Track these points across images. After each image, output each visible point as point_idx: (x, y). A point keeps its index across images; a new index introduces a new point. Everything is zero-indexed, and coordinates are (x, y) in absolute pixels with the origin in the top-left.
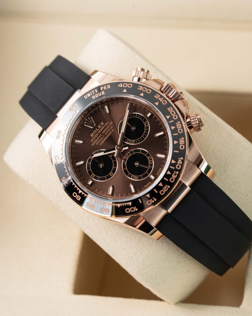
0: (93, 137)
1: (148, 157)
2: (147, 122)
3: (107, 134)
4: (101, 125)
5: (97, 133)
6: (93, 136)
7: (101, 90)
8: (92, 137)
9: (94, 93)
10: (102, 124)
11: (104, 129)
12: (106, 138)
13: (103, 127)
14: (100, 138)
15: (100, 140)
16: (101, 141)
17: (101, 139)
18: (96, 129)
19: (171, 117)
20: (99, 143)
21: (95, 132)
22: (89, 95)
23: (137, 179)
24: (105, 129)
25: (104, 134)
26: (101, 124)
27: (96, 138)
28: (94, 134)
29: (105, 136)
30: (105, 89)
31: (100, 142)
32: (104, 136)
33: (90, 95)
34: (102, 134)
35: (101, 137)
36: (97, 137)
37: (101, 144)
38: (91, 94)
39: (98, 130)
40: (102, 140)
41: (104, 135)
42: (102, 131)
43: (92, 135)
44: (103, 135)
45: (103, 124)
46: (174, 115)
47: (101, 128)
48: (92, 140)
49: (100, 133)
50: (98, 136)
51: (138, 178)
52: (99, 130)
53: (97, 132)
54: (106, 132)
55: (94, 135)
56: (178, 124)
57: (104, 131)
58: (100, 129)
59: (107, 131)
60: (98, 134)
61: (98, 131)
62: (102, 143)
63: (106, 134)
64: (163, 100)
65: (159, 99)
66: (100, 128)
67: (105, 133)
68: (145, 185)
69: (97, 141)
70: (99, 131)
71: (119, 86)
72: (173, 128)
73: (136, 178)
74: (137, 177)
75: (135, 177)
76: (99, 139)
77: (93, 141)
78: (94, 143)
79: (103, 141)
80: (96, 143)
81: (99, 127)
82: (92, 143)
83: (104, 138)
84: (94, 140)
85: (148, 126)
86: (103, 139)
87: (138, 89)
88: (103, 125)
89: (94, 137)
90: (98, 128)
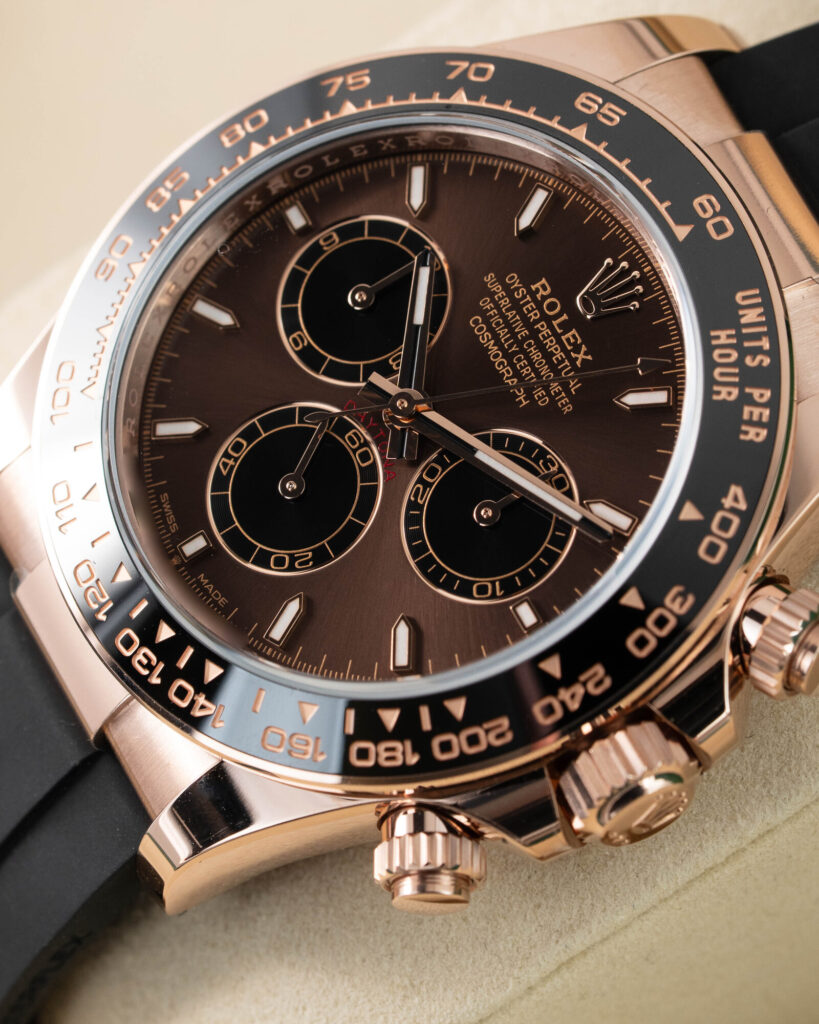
0: (530, 292)
1: (310, 554)
2: (494, 596)
3: (513, 366)
4: (577, 349)
5: (544, 317)
6: (537, 290)
7: (748, 390)
8: (533, 287)
9: (746, 344)
10: (581, 356)
11: (548, 356)
12: (496, 356)
13: (559, 355)
14: (508, 325)
15: (498, 324)
16: (490, 329)
17: (503, 333)
18: (565, 317)
19: (455, 727)
20: (483, 313)
21: (552, 306)
22: (751, 316)
23: (218, 468)
24: (549, 362)
25: (523, 351)
26: (584, 348)
27: (516, 305)
28: (544, 298)
29: (508, 356)
30: (747, 410)
31: (487, 320)
32: (510, 346)
33: (743, 321)
34: (525, 339)
35: (514, 335)
36: (520, 312)
37: (476, 322)
38: (744, 331)
39: (555, 323)
40: (496, 337)
41: (515, 353)
42: (541, 347)
43: (545, 289)
44: (520, 344)
45: (578, 363)
46: (459, 743)
47: (560, 342)
48: (513, 278)
49: (534, 334)
50: (525, 319)
51: (225, 473)
52: (555, 333)
53: (548, 320)
54: (531, 363)
55: (538, 296)
56: (404, 753)
57: (536, 355)
58: (558, 337)
59: (535, 370)
60: (536, 322)
61: (551, 327)
62: (481, 329)
63: (519, 360)
64: (563, 704)
65: (579, 690)
66: (563, 338)
67: (528, 357)
68: (171, 501)
69: (497, 306)
70: (546, 331)
71: (735, 490)
72: (390, 718)
73: (225, 465)
74: (232, 467)
75: (236, 459)
76: (504, 317)
77: (506, 288)
78: (498, 288)
79: (485, 338)
80: (493, 300)
81: (569, 335)
82: (501, 280)
83: (501, 348)
84: (509, 292)
85: (471, 596)
86: (498, 343)
87: (676, 590)
88: (573, 361)
89: (524, 297)
90: (566, 327)
